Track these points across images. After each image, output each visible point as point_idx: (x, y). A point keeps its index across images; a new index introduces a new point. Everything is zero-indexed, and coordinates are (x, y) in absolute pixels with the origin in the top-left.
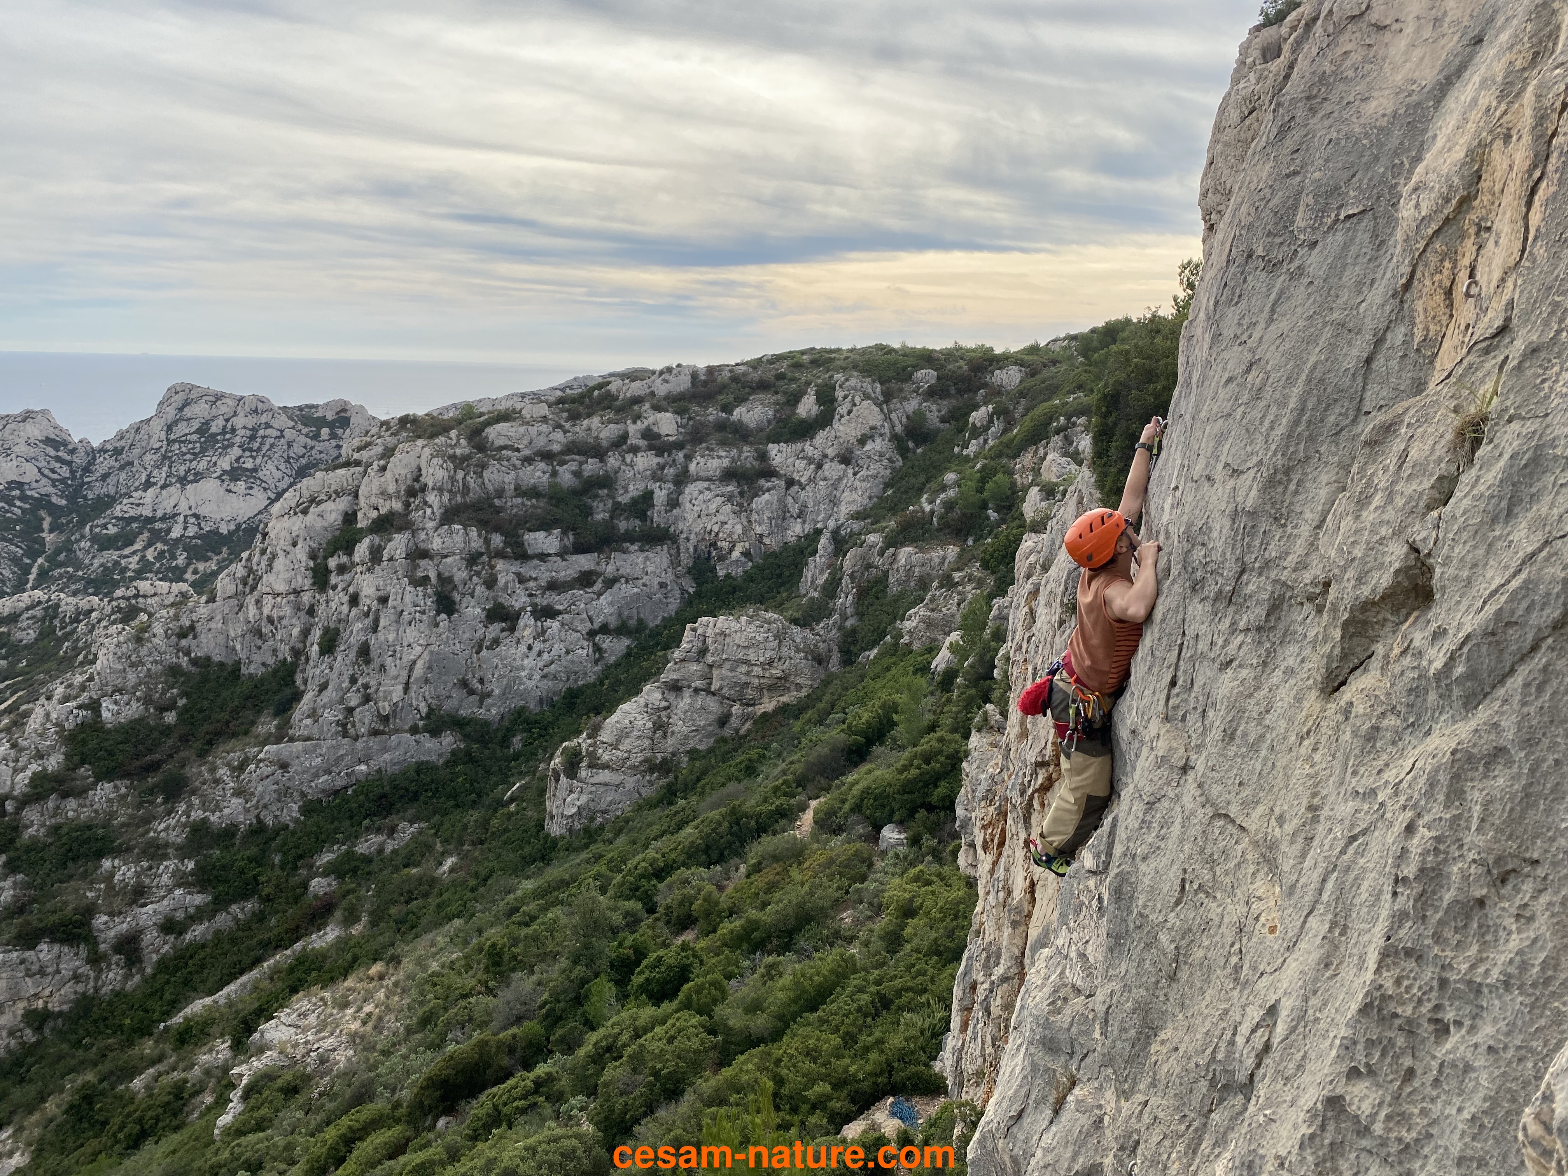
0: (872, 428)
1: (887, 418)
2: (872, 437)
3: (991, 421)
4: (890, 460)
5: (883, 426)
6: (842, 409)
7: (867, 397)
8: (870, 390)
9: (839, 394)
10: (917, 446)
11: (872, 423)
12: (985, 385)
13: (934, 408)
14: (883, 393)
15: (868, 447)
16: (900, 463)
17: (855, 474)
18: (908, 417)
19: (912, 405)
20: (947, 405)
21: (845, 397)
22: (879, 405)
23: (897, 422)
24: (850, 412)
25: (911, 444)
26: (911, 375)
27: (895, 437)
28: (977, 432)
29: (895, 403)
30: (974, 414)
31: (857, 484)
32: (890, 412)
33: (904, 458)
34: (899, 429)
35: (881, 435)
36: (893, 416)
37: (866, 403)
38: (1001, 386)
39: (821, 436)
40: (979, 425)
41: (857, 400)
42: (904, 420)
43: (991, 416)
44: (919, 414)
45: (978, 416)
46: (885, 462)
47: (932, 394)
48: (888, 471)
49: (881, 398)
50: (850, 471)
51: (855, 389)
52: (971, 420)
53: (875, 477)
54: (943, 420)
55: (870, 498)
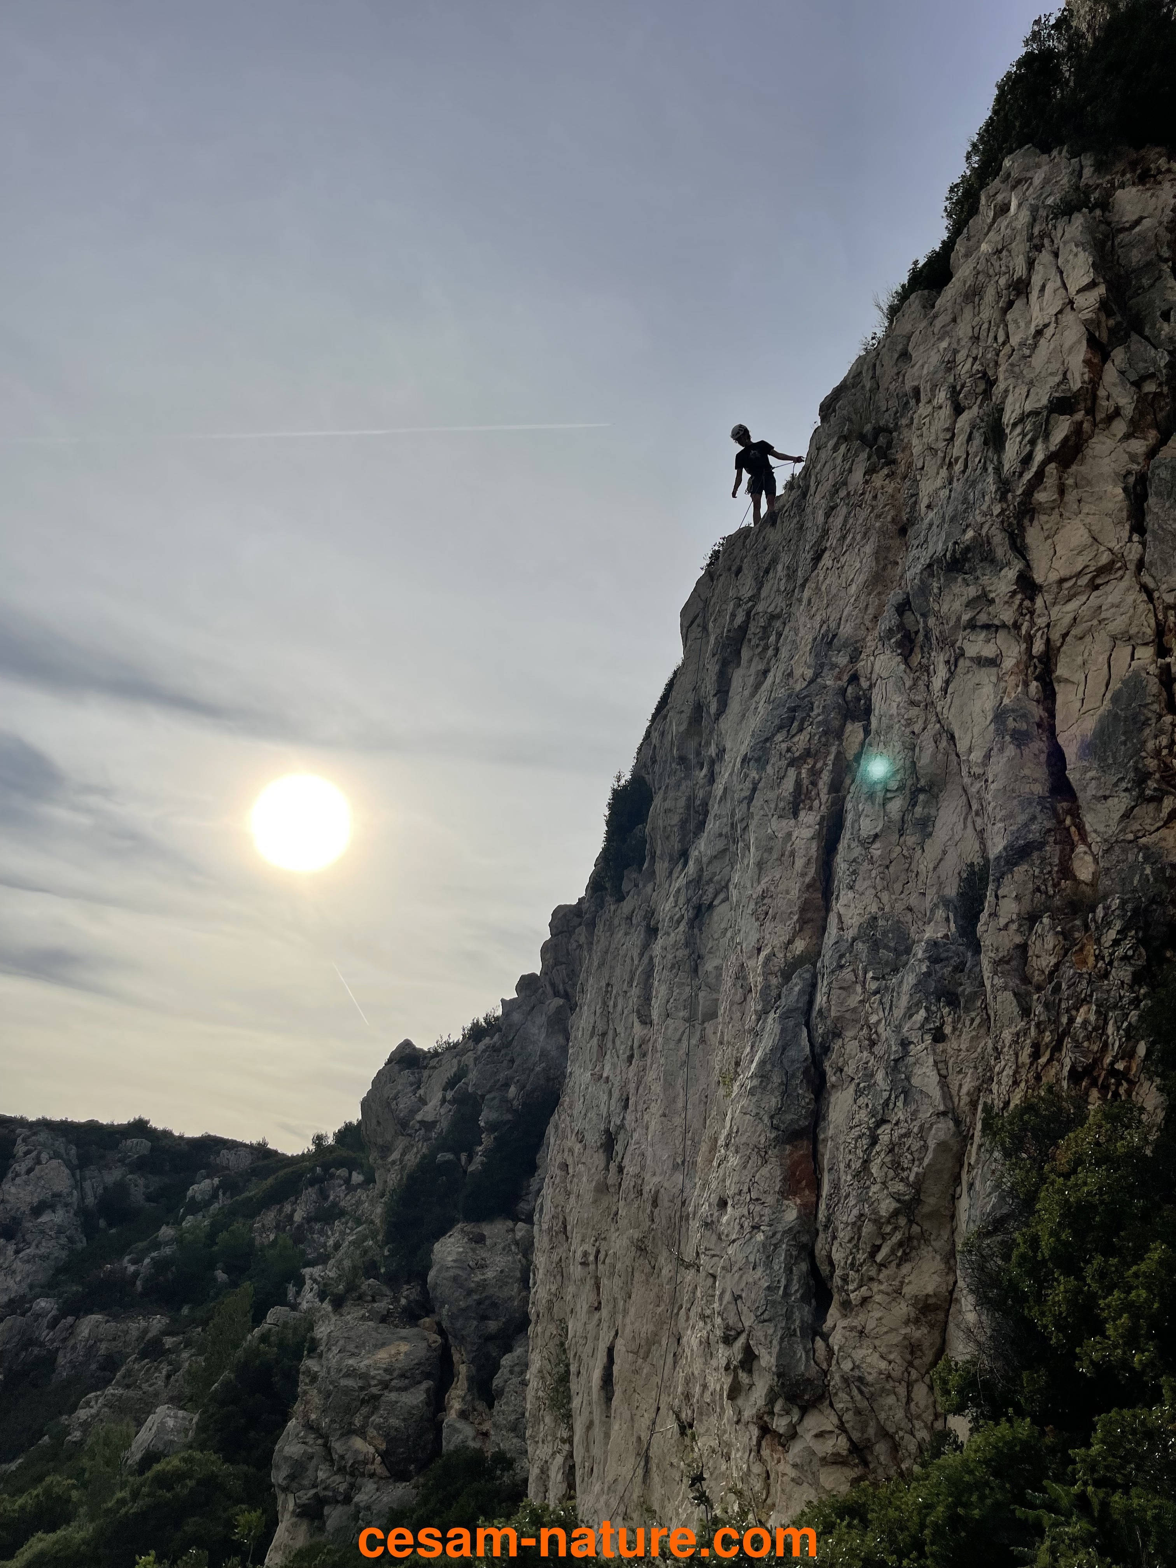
0: (54, 1195)
1: (78, 1185)
2: (52, 1207)
3: (214, 1196)
4: (71, 1239)
5: (70, 1194)
6: (21, 1167)
7: (56, 1155)
8: (63, 1151)
9: (20, 1149)
10: (110, 1225)
11: (56, 1189)
12: (208, 1164)
13: (141, 1182)
14: (79, 1157)
15: (44, 1218)
16: (82, 1243)
17: (17, 1252)
18: (105, 1188)
19: (113, 1176)
20: (156, 1182)
21: (26, 1153)
22: (72, 1169)
23: (89, 1192)
24: (29, 1171)
25: (102, 1223)
26: (118, 1144)
27: (83, 1212)
28: (194, 1207)
29: (92, 1170)
30: (195, 1187)
31: (18, 1265)
32: (83, 1179)
33: (89, 1238)
34: (90, 1201)
35: (66, 1205)
36: (87, 1185)
37: (55, 1163)
38: (226, 1168)
40: (199, 1197)
41: (44, 1156)
42: (100, 1191)
43: (216, 1190)
44: (121, 1187)
45: (200, 1188)
46: (63, 1240)
47: (141, 1165)
48: (64, 1254)
49: (75, 1162)
50: (11, 1248)
51: (44, 1145)
52: (190, 1193)
53: (44, 1258)
54: (149, 1198)
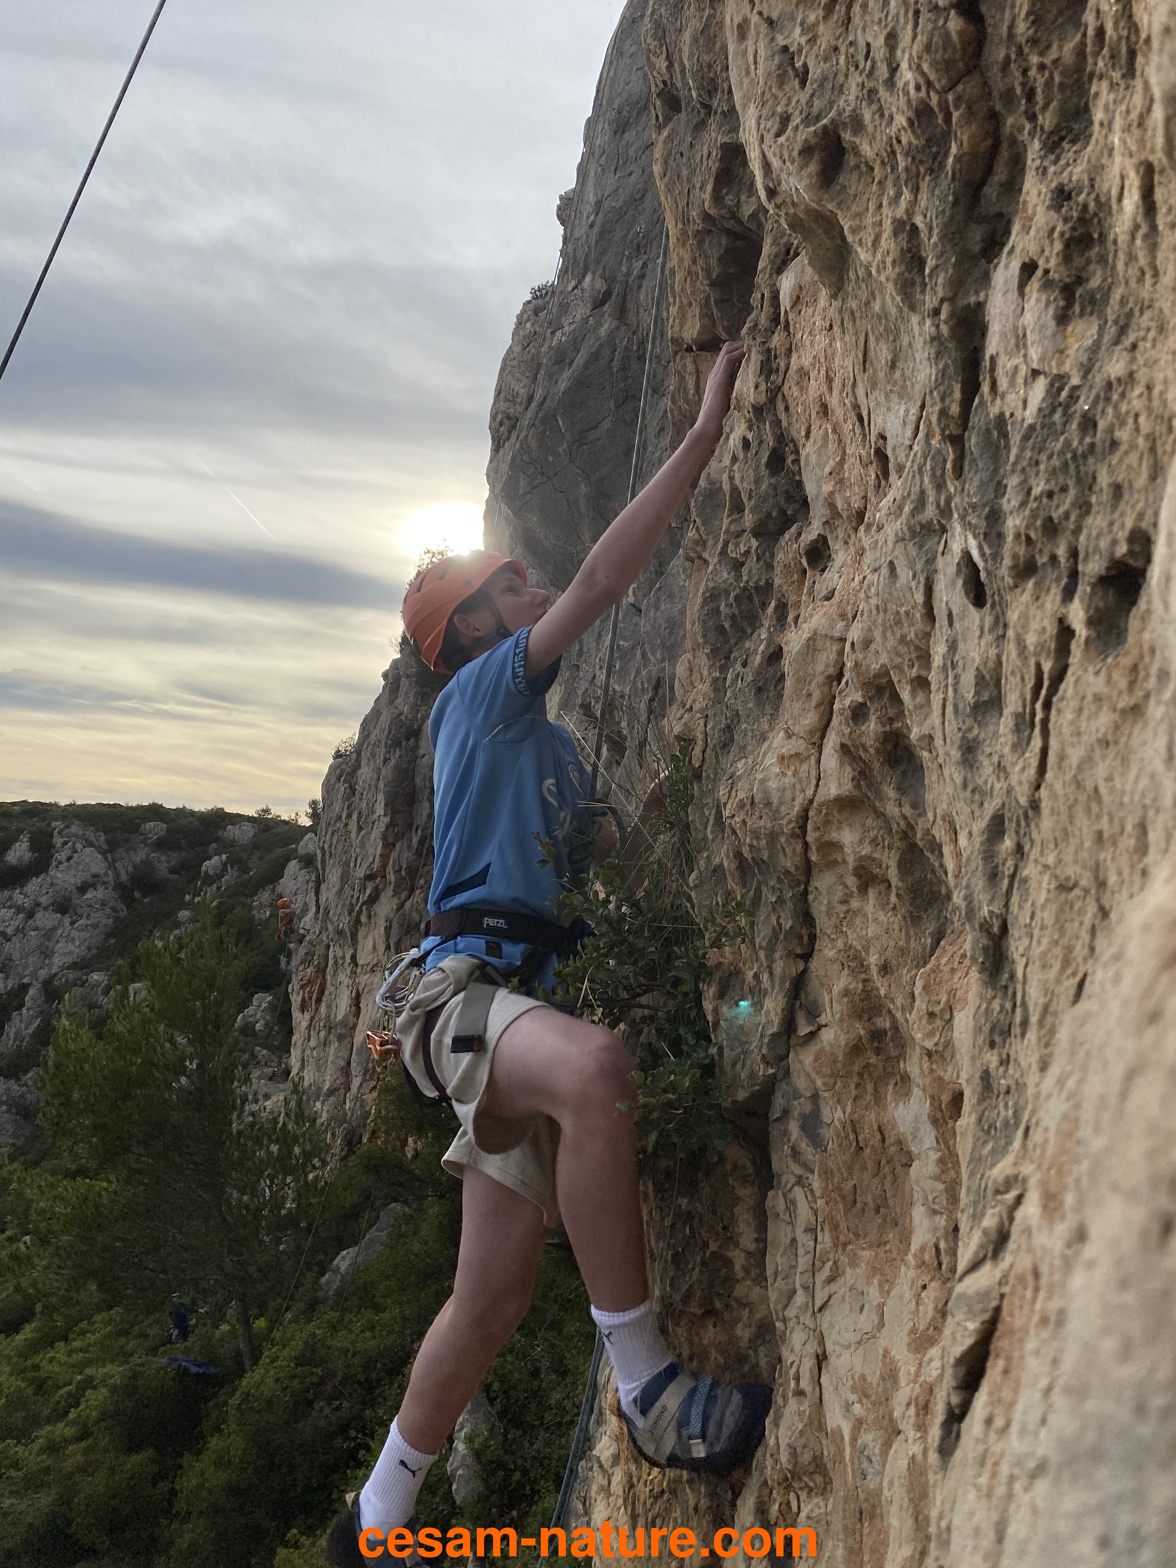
0: (94, 876)
1: (112, 866)
2: (94, 886)
3: (224, 870)
4: (114, 909)
5: (106, 874)
6: (62, 856)
7: (89, 844)
8: (93, 839)
9: (58, 841)
10: (145, 896)
11: (95, 870)
12: (217, 840)
13: (163, 858)
14: (108, 842)
15: (88, 896)
16: (123, 913)
17: (72, 923)
18: (134, 867)
19: (140, 855)
20: (176, 857)
21: (65, 843)
22: (103, 853)
23: (123, 872)
24: (69, 859)
25: (137, 894)
26: (138, 826)
27: (119, 886)
28: (209, 880)
29: (120, 852)
30: (207, 863)
32: (115, 861)
33: (129, 907)
34: (124, 878)
35: (104, 883)
36: (118, 865)
37: (88, 850)
38: (234, 840)
39: (33, 885)
40: (211, 872)
41: (79, 846)
42: (130, 869)
43: (225, 865)
44: (147, 863)
45: (211, 865)
46: (108, 911)
47: (161, 845)
48: (111, 921)
49: (105, 847)
50: (67, 920)
51: (76, 835)
52: (203, 868)
53: (95, 926)
54: (173, 871)
55: (89, 949)
